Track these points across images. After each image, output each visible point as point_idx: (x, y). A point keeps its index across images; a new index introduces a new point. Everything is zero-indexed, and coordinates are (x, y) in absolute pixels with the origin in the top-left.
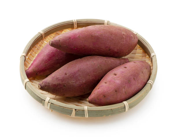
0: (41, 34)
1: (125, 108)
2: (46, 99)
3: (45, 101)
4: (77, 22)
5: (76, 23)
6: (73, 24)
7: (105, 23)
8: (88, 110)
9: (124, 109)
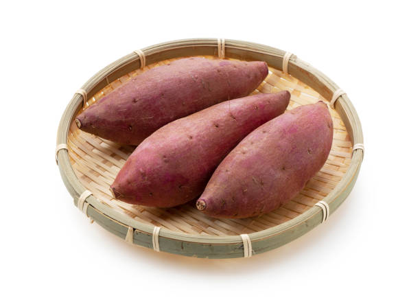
0: (139, 56)
1: (243, 249)
2: (82, 193)
3: (79, 196)
4: (226, 45)
5: (223, 45)
6: (217, 47)
7: (284, 57)
8: (159, 236)
9: (241, 251)
